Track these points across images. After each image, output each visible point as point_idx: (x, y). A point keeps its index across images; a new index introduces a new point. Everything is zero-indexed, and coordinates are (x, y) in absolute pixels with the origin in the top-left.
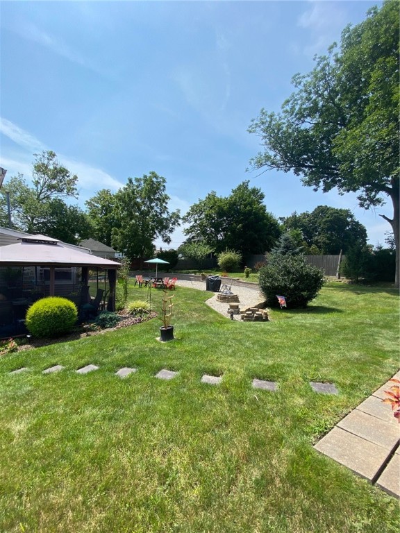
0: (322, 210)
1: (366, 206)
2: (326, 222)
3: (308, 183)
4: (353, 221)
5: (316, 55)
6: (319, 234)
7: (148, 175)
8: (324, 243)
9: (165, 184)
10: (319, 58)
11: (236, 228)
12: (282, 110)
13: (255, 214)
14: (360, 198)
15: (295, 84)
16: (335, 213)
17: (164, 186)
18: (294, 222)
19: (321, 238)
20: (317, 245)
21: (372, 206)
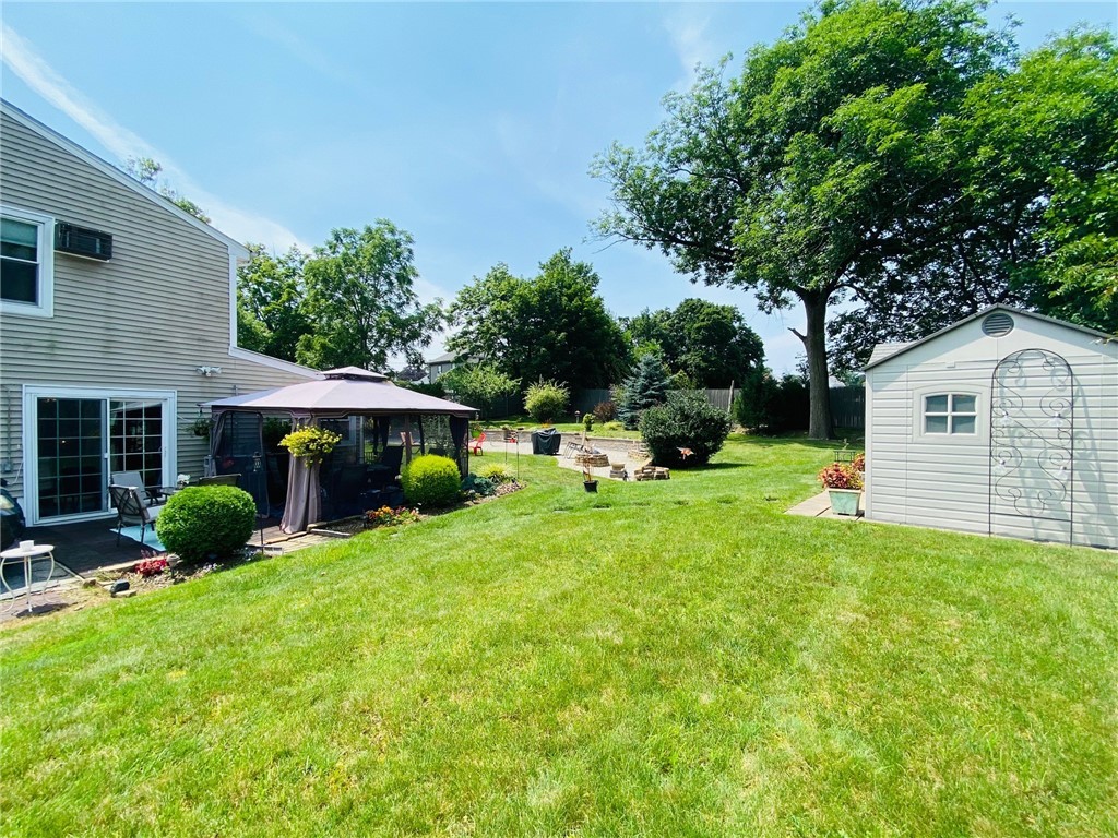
0: (692, 308)
1: (767, 310)
2: (699, 329)
3: (682, 269)
4: (742, 328)
5: (699, 63)
6: (689, 351)
7: (374, 227)
8: (697, 366)
9: (410, 246)
10: (704, 69)
11: (555, 339)
12: (645, 147)
13: (589, 314)
14: (759, 297)
15: (666, 106)
16: (715, 313)
17: (410, 251)
18: (647, 329)
19: (691, 358)
20: (686, 371)
21: (775, 309)
